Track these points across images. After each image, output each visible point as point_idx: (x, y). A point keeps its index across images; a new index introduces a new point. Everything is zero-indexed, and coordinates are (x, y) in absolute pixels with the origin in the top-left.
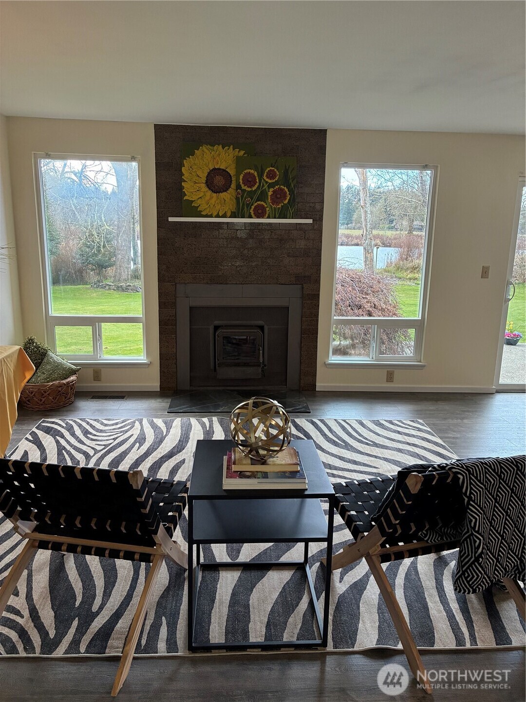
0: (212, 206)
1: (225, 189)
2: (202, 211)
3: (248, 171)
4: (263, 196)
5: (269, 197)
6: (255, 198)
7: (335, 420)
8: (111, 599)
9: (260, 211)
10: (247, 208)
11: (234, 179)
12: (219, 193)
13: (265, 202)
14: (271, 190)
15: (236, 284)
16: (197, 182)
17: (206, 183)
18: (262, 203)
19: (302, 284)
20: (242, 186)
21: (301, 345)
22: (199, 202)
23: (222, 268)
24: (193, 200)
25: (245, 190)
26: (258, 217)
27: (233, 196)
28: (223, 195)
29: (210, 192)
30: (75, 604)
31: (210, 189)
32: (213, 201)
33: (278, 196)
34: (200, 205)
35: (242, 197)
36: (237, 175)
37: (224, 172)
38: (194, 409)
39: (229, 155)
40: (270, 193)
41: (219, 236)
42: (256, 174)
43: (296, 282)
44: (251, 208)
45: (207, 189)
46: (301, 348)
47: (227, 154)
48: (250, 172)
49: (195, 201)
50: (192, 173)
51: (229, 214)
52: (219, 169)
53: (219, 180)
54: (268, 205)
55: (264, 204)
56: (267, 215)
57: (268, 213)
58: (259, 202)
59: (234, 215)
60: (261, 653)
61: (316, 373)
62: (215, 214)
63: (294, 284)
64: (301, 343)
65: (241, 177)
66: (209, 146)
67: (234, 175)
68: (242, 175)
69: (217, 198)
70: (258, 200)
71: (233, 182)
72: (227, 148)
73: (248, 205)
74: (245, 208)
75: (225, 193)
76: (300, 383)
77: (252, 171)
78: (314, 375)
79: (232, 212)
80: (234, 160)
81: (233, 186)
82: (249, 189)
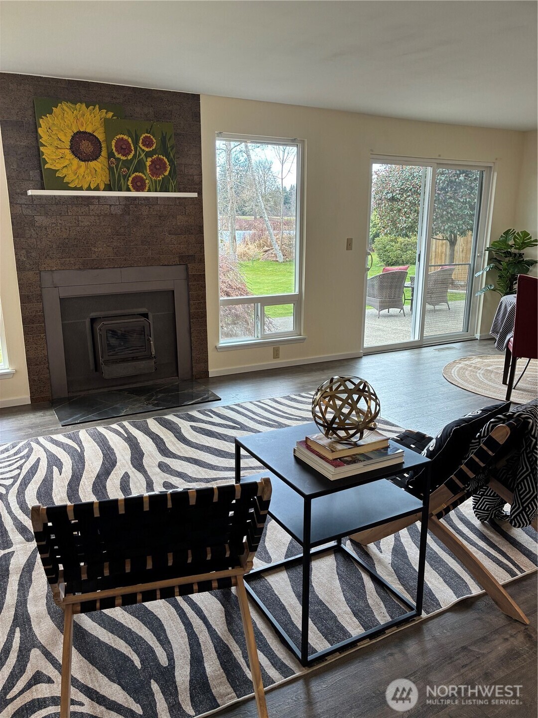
0: (81, 177)
1: (95, 156)
2: (69, 183)
3: (122, 136)
4: (140, 167)
5: (148, 168)
6: (132, 168)
7: (250, 402)
8: (175, 646)
9: (139, 184)
10: (124, 179)
11: (103, 145)
12: (88, 161)
13: (144, 174)
14: (149, 159)
15: (114, 268)
16: (59, 146)
17: (70, 149)
18: (140, 174)
19: (187, 265)
20: (116, 154)
21: (190, 331)
22: (65, 171)
23: (96, 250)
24: (57, 169)
25: (119, 159)
26: (137, 191)
27: (104, 165)
28: (92, 164)
29: (76, 161)
30: (136, 667)
31: (76, 156)
32: (82, 170)
33: (157, 167)
34: (66, 176)
35: (117, 166)
36: (108, 141)
37: (91, 137)
38: (91, 417)
39: (95, 117)
40: (148, 164)
41: (89, 213)
42: (130, 140)
43: (180, 262)
44: (128, 180)
45: (73, 156)
46: (190, 333)
47: (92, 115)
48: (123, 138)
49: (59, 170)
50: (52, 136)
51: (102, 186)
52: (85, 133)
53: (86, 147)
54: (147, 176)
55: (143, 176)
56: (147, 188)
57: (148, 186)
58: (137, 174)
59: (108, 188)
60: (372, 642)
61: (208, 359)
62: (86, 186)
63: (178, 265)
64: (190, 328)
65: (113, 143)
66: (69, 104)
67: (103, 141)
68: (114, 141)
69: (87, 168)
70: (135, 171)
71: (103, 149)
72: (91, 107)
73: (124, 176)
74: (122, 179)
75: (95, 162)
76: (192, 372)
77: (125, 137)
78: (206, 361)
79: (105, 184)
80: (102, 122)
81: (104, 153)
82: (124, 158)
